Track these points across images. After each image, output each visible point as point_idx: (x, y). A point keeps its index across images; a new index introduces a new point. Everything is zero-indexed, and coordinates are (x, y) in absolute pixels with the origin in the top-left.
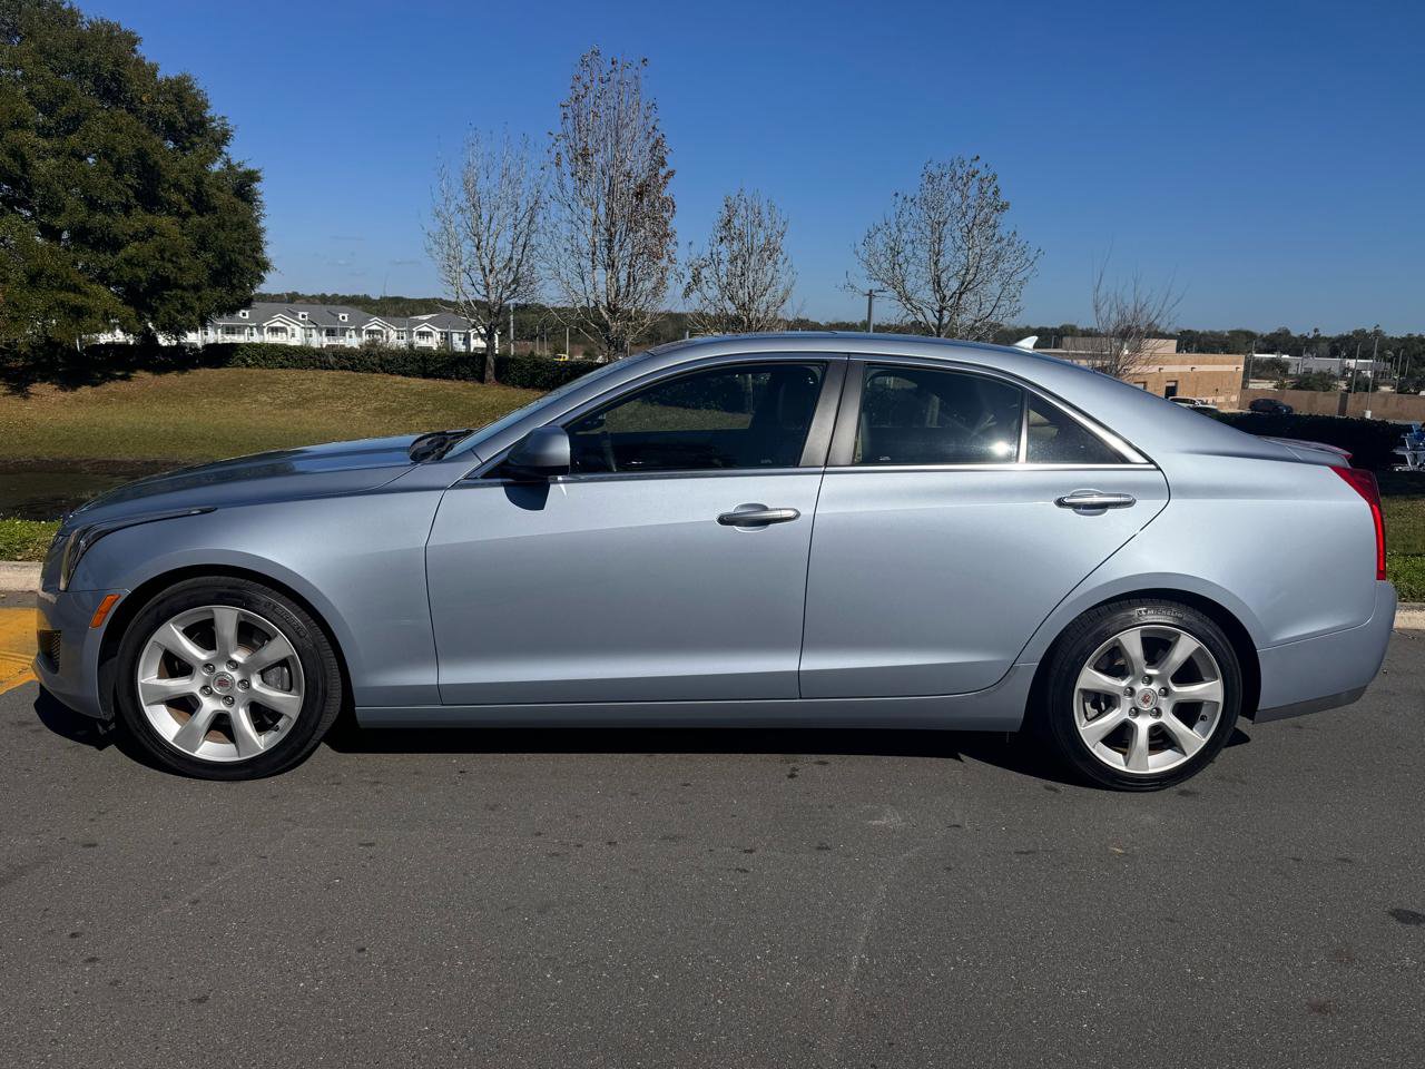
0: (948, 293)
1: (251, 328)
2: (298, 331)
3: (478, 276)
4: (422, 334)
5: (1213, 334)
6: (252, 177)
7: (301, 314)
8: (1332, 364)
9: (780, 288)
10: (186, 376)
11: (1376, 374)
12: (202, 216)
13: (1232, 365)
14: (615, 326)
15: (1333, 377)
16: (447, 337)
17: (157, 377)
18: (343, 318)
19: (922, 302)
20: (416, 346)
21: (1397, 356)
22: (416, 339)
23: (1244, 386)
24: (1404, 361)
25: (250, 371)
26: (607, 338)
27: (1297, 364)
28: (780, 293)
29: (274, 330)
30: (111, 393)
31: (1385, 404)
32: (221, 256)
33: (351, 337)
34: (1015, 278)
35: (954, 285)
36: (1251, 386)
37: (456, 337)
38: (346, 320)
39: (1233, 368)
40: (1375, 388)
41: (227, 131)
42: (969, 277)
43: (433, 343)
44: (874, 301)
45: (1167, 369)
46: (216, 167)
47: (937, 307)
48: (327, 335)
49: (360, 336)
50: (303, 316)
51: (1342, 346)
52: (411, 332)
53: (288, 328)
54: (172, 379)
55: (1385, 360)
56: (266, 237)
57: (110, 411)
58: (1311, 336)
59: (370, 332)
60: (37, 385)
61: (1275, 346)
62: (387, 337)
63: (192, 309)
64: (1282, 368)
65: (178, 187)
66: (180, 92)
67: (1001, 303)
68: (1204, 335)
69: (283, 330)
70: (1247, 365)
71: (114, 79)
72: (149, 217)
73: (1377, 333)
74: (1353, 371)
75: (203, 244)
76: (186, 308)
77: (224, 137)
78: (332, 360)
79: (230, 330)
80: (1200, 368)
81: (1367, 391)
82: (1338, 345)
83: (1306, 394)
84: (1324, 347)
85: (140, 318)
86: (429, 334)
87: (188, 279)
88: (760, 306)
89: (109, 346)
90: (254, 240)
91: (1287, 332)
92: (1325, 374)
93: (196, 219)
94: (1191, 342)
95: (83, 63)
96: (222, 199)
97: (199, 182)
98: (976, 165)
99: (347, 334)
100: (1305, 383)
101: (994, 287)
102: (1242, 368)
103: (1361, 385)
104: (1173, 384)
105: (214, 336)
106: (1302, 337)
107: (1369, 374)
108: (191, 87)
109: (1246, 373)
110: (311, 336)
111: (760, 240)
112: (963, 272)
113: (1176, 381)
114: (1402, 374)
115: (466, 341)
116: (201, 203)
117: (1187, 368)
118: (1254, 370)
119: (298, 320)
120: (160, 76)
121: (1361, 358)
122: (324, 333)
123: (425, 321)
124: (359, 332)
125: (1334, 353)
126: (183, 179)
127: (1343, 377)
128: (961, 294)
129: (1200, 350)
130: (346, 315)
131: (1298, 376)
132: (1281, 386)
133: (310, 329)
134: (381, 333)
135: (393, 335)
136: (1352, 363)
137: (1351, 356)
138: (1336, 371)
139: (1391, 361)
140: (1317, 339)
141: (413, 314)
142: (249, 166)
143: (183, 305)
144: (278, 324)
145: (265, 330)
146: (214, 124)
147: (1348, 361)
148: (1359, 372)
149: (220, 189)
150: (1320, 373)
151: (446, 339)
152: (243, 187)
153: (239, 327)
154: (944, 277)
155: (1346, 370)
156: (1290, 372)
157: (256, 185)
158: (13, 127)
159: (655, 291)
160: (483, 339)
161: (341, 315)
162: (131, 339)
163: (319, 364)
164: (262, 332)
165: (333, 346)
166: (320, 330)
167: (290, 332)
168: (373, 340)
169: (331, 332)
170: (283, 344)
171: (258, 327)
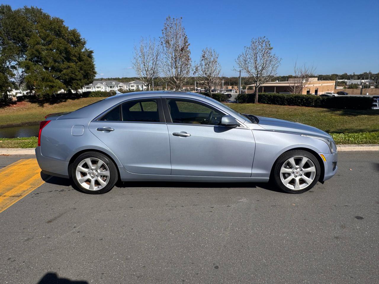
0: (259, 70)
1: (93, 87)
2: (104, 87)
3: (145, 72)
4: (132, 86)
5: (327, 75)
6: (92, 52)
8: (358, 82)
9: (217, 70)
10: (79, 100)
11: (370, 83)
12: (80, 62)
13: (332, 83)
14: (178, 82)
15: (359, 85)
16: (138, 86)
17: (73, 101)
19: (252, 73)
20: (131, 89)
21: (375, 78)
22: (131, 87)
23: (335, 88)
24: (377, 80)
25: (93, 98)
26: (176, 85)
27: (349, 82)
28: (218, 72)
29: (98, 87)
30: (63, 105)
31: (372, 91)
32: (85, 71)
34: (275, 66)
35: (260, 68)
36: (337, 88)
37: (140, 86)
39: (332, 84)
40: (369, 87)
41: (85, 41)
42: (264, 66)
43: (134, 88)
44: (241, 73)
45: (315, 85)
46: (83, 50)
47: (256, 74)
48: (110, 88)
49: (118, 87)
50: (104, 84)
51: (361, 77)
52: (129, 86)
53: (101, 87)
54: (76, 101)
55: (372, 80)
56: (95, 66)
57: (63, 109)
58: (352, 75)
59: (120, 86)
60: (46, 104)
61: (343, 78)
62: (124, 87)
63: (79, 85)
64: (345, 83)
65: (75, 56)
66: (74, 33)
67: (272, 72)
68: (325, 76)
69: (100, 87)
70: (336, 83)
71: (59, 31)
72: (68, 64)
73: (370, 73)
74: (363, 83)
75: (81, 69)
76: (78, 84)
77: (84, 43)
78: (112, 94)
79: (88, 88)
80: (323, 85)
81: (367, 88)
82: (360, 76)
83: (351, 90)
84: (356, 77)
85: (67, 87)
86: (133, 86)
87: (78, 78)
88: (213, 75)
89: (60, 94)
90: (92, 67)
91: (346, 74)
92: (356, 84)
93: (79, 63)
94: (321, 78)
95: (52, 28)
96: (85, 58)
97: (79, 54)
98: (264, 39)
99: (115, 87)
100: (351, 87)
101: (270, 68)
102: (334, 84)
103: (366, 87)
104: (317, 89)
105: (84, 90)
106: (350, 75)
107: (368, 83)
108: (76, 32)
109: (335, 85)
110: (106, 88)
111: (212, 59)
112: (262, 65)
113: (318, 88)
114: (376, 83)
115: (142, 87)
116: (80, 59)
117: (320, 85)
118: (337, 84)
120: (69, 30)
121: (365, 79)
122: (109, 87)
123: (132, 83)
124: (117, 86)
125: (359, 79)
126: (76, 54)
127: (361, 85)
128: (262, 70)
129: (324, 80)
130: (114, 83)
131: (349, 85)
132: (345, 88)
133: (106, 86)
134: (122, 86)
135: (125, 87)
136: (363, 81)
137: (363, 79)
138: (359, 83)
139: (373, 80)
140: (354, 75)
141: (130, 81)
142: (91, 50)
145: (96, 87)
146: (82, 40)
147: (362, 80)
148: (365, 83)
149: (84, 55)
150: (355, 84)
151: (138, 87)
152: (90, 54)
153: (90, 87)
154: (258, 66)
155: (362, 83)
156: (347, 84)
157: (92, 54)
158: (37, 44)
159: (187, 73)
160: (146, 87)
161: (113, 83)
162: (66, 92)
163: (109, 95)
164: (95, 88)
165: (112, 90)
166: (108, 87)
167: (101, 88)
168: (121, 88)
169: (111, 87)
170: (100, 91)
171: (94, 87)
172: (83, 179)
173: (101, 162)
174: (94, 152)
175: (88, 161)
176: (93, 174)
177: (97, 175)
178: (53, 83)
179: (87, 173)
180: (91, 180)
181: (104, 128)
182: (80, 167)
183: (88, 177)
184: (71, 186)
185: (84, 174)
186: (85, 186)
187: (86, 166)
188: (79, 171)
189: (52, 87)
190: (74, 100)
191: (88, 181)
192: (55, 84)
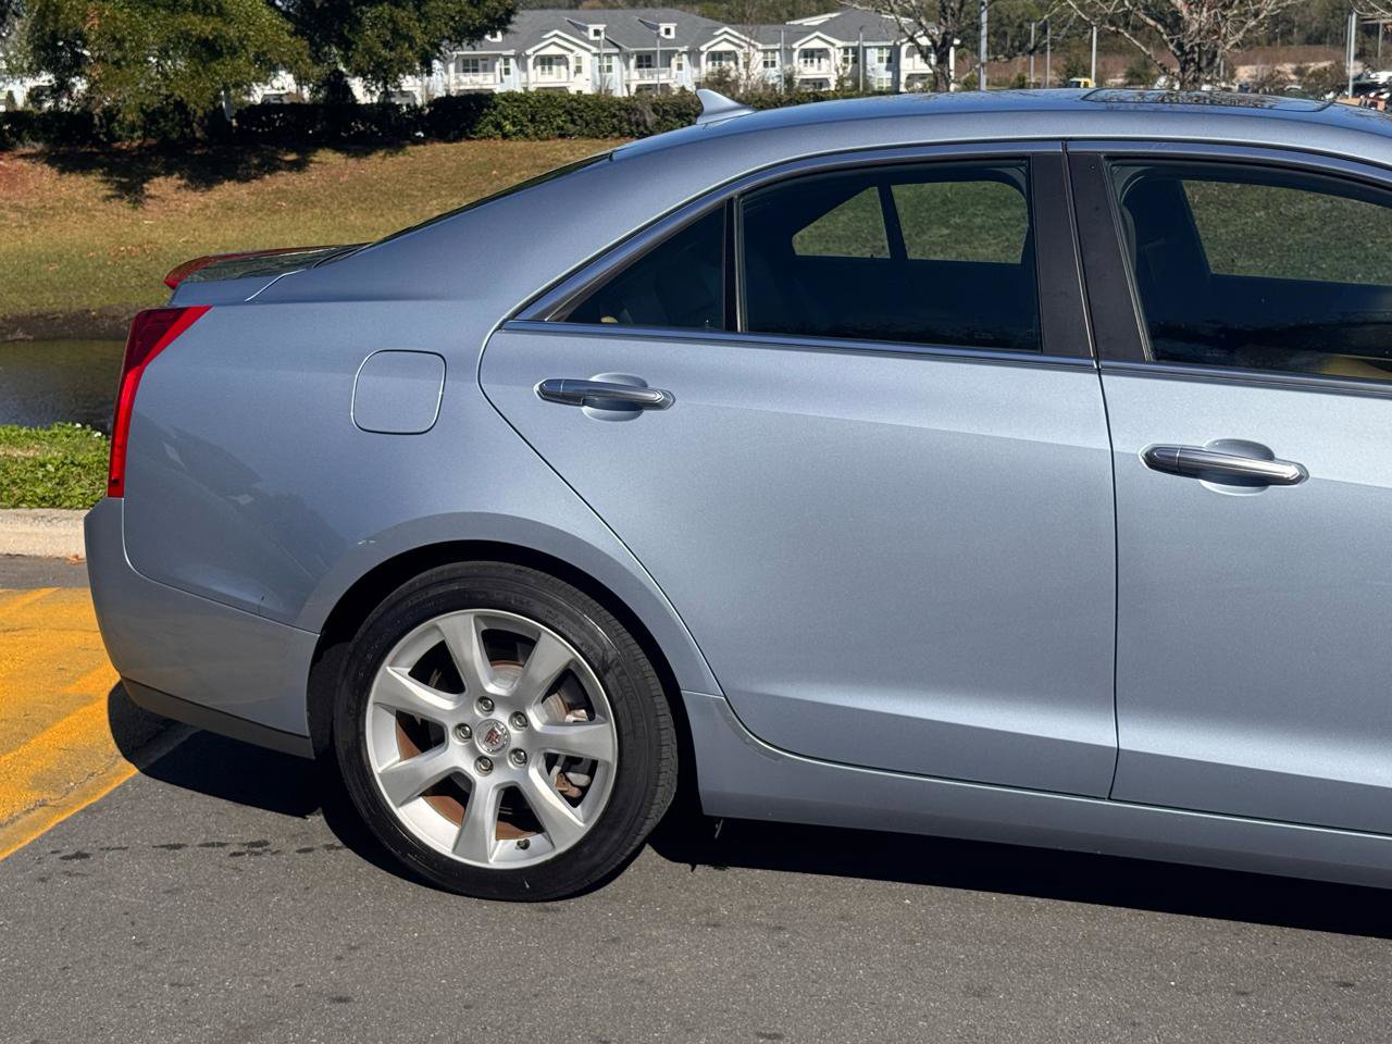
1: (506, 59)
2: (589, 62)
4: (808, 54)
7: (592, 28)
10: (401, 158)
16: (857, 56)
17: (352, 162)
18: (668, 31)
20: (797, 78)
22: (798, 63)
25: (510, 145)
26: (1180, 46)
29: (546, 62)
30: (281, 194)
33: (680, 67)
37: (873, 56)
38: (672, 36)
43: (829, 70)
48: (639, 66)
49: (697, 64)
50: (597, 33)
52: (788, 53)
53: (571, 58)
54: (379, 166)
57: (279, 225)
59: (716, 57)
60: (161, 180)
62: (747, 65)
63: (411, 40)
69: (561, 60)
76: (399, 35)
78: (650, 118)
79: (470, 66)
85: (317, 59)
86: (822, 53)
89: (267, 107)
99: (674, 62)
105: (445, 80)
110: (609, 69)
115: (893, 63)
119: (587, 41)
122: (633, 62)
123: (813, 29)
124: (694, 55)
130: (672, 27)
133: (609, 56)
134: (737, 56)
135: (757, 60)
141: (793, 16)
143: (395, 32)
144: (553, 51)
145: (530, 62)
151: (855, 61)
153: (485, 58)
160: (925, 57)
161: (663, 27)
162: (306, 94)
163: (625, 126)
164: (525, 69)
165: (649, 87)
166: (626, 58)
167: (572, 66)
168: (720, 71)
169: (645, 61)
170: (563, 90)
171: (517, 57)
172: (414, 774)
173: (552, 653)
174: (510, 568)
175: (462, 632)
176: (491, 737)
177: (515, 751)
178: (216, 23)
179: (450, 725)
180: (470, 784)
181: (594, 379)
182: (397, 676)
183: (454, 756)
184: (317, 821)
185: (421, 734)
186: (428, 824)
187: (439, 669)
188: (388, 708)
189: (209, 50)
190: (367, 154)
191: (452, 791)
192: (232, 32)
